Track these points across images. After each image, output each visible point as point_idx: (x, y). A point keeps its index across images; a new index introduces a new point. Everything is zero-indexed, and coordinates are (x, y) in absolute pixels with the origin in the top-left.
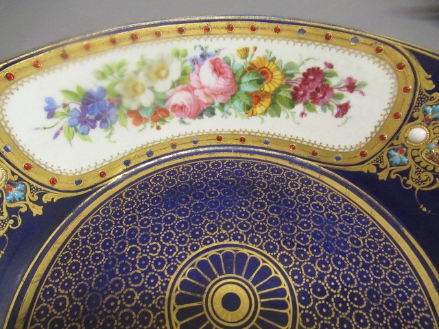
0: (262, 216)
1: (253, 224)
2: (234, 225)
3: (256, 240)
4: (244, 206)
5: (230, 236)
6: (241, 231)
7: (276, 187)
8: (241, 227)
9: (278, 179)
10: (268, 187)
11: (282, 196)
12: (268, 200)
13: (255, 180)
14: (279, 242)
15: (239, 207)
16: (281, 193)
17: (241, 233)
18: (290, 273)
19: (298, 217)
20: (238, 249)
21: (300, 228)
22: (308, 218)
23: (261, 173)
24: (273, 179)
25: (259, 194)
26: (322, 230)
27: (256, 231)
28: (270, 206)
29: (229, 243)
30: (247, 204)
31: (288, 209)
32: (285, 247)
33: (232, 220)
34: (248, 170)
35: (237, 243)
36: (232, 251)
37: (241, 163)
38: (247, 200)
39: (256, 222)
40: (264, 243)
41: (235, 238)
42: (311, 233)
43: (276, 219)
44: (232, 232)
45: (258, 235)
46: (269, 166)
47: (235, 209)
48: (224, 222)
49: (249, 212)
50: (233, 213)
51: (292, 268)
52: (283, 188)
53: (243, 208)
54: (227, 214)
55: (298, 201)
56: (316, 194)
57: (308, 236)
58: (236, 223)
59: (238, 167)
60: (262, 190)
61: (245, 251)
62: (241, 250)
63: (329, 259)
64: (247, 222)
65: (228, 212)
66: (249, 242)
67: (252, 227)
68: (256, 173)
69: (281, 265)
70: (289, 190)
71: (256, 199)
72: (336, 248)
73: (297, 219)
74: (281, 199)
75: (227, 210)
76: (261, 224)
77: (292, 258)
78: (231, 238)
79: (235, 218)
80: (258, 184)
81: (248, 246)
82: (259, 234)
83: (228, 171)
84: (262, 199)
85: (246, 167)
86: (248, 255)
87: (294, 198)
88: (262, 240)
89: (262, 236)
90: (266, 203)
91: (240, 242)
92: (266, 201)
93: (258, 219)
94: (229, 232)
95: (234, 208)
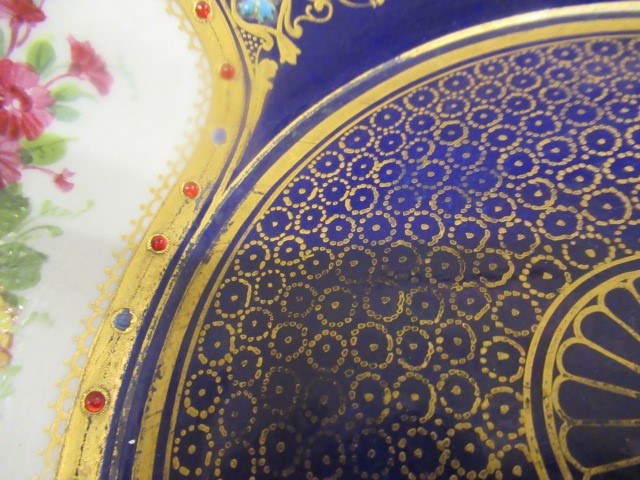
0: (412, 336)
1: (446, 366)
2: (459, 426)
3: (503, 356)
4: (379, 394)
5: (506, 441)
6: (480, 403)
7: (299, 299)
8: (463, 403)
9: (265, 293)
10: (299, 320)
11: (331, 280)
12: (349, 320)
13: (269, 362)
14: (494, 292)
15: (386, 412)
16: (319, 285)
17: (486, 404)
18: (581, 267)
19: (400, 242)
20: (547, 412)
21: (436, 239)
22: (402, 220)
23: (238, 343)
24: (265, 306)
25: (327, 348)
26: (435, 191)
27: (471, 356)
28: (371, 314)
29: (534, 444)
30: (367, 386)
31: (378, 267)
32: (506, 277)
33: (442, 436)
34: (225, 382)
35: (526, 416)
36: (563, 433)
37: (193, 412)
38: (354, 386)
39: (436, 356)
40: (507, 331)
41: (511, 422)
42: (447, 216)
43: (417, 299)
44: (491, 434)
45: (483, 351)
46: (212, 316)
47: (396, 427)
48: (455, 464)
49: (402, 378)
50: (411, 432)
51: (565, 262)
52: (299, 278)
53: (387, 398)
54: (418, 453)
55: (346, 241)
56: (317, 200)
57: (457, 223)
58: (450, 421)
59: (211, 420)
60: (310, 337)
61: (551, 388)
62: (551, 401)
63: (517, 182)
64: (441, 384)
65: (408, 450)
66: (514, 378)
67: (459, 367)
68: (238, 358)
69: (568, 289)
70: (308, 263)
71: (349, 358)
72: (479, 167)
73: (408, 245)
74: (341, 284)
75: (403, 456)
76: (440, 340)
77: (535, 260)
78: (512, 436)
79: (430, 425)
80: (287, 350)
81: (528, 378)
82: (479, 346)
83: (226, 460)
84: (348, 337)
85: (212, 393)
86: (560, 380)
87: (336, 254)
88: (496, 339)
89: (482, 337)
90: (361, 326)
91: (520, 405)
92: (353, 325)
93: (423, 348)
94: (490, 444)
95: (388, 430)
